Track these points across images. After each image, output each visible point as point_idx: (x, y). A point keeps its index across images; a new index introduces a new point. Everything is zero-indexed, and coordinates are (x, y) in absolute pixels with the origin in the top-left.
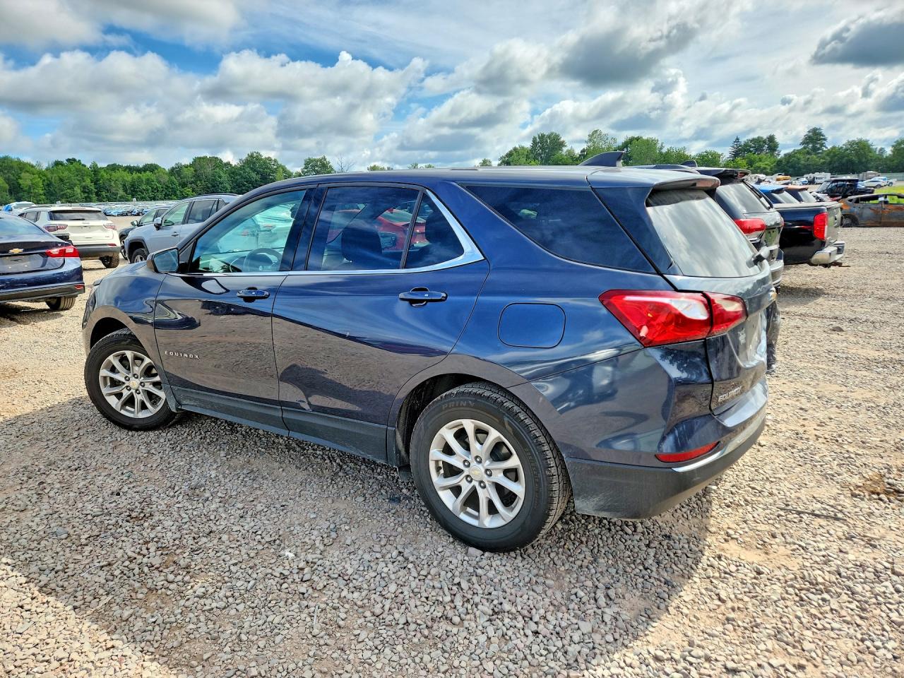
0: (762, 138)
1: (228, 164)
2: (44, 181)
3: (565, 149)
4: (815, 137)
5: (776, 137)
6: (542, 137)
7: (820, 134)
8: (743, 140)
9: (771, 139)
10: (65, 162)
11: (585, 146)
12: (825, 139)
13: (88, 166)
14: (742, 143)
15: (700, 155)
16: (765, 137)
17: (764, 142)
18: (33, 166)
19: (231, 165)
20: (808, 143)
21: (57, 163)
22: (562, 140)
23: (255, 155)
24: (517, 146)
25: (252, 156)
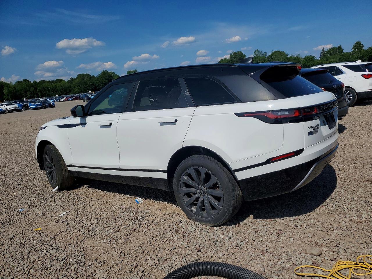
2: (14, 90)
4: (358, 46)
7: (361, 44)
10: (22, 81)
12: (363, 46)
18: (8, 84)
20: (355, 49)
21: (19, 82)
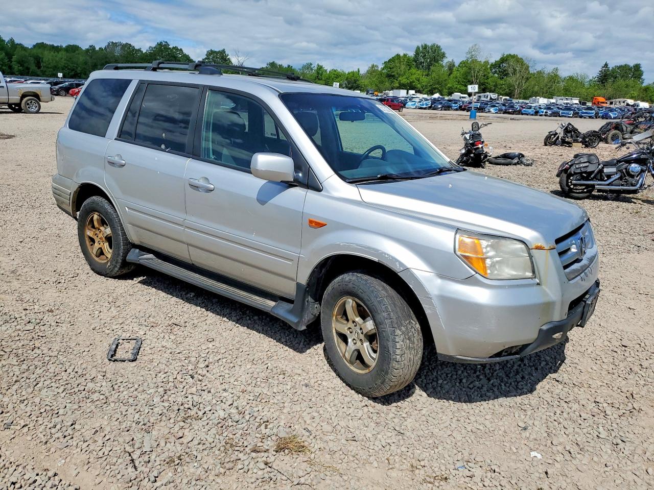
0: (629, 66)
1: (139, 50)
3: (445, 62)
5: (641, 66)
6: (425, 47)
8: (611, 66)
9: (637, 67)
11: (464, 59)
13: (6, 41)
14: (611, 69)
15: (571, 78)
16: (632, 65)
17: (630, 69)
19: (142, 52)
22: (442, 51)
23: (164, 43)
24: (402, 55)
25: (160, 44)
